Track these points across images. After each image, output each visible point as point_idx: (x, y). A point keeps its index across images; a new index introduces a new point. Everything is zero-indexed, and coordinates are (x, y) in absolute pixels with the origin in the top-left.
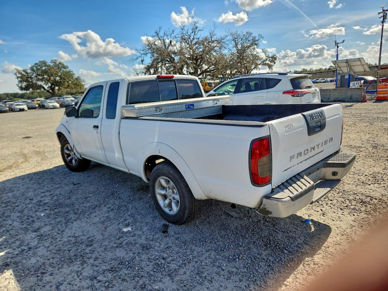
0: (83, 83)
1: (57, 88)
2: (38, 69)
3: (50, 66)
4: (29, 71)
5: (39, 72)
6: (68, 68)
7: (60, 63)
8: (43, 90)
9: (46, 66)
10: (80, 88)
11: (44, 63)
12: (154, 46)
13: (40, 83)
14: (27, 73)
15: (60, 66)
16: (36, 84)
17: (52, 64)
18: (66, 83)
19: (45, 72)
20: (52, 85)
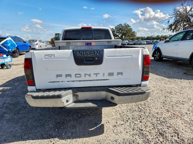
0: (136, 34)
1: (124, 36)
2: (118, 28)
3: (123, 26)
4: (114, 29)
5: (118, 29)
6: (130, 27)
7: (127, 25)
8: (118, 37)
9: (121, 26)
10: (134, 37)
11: (121, 25)
12: (178, 13)
13: (117, 34)
14: (113, 30)
15: (127, 26)
16: (116, 34)
17: (124, 25)
18: (128, 34)
19: (120, 29)
20: (122, 35)
